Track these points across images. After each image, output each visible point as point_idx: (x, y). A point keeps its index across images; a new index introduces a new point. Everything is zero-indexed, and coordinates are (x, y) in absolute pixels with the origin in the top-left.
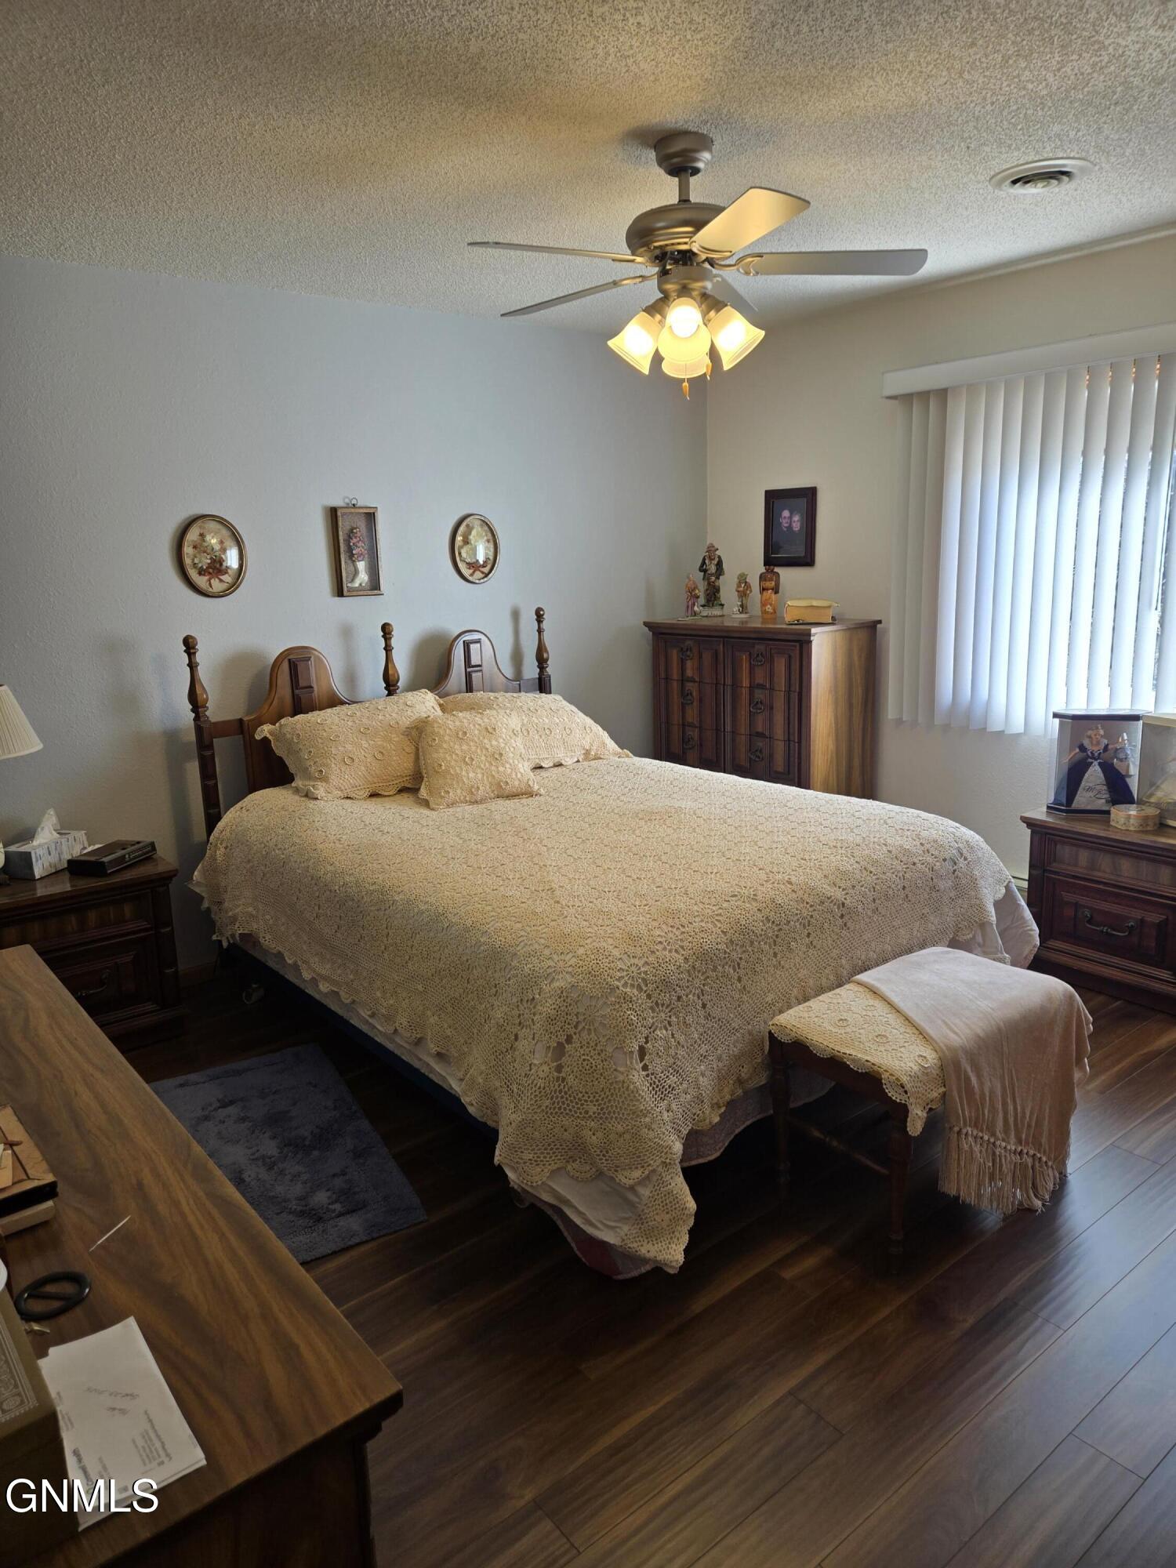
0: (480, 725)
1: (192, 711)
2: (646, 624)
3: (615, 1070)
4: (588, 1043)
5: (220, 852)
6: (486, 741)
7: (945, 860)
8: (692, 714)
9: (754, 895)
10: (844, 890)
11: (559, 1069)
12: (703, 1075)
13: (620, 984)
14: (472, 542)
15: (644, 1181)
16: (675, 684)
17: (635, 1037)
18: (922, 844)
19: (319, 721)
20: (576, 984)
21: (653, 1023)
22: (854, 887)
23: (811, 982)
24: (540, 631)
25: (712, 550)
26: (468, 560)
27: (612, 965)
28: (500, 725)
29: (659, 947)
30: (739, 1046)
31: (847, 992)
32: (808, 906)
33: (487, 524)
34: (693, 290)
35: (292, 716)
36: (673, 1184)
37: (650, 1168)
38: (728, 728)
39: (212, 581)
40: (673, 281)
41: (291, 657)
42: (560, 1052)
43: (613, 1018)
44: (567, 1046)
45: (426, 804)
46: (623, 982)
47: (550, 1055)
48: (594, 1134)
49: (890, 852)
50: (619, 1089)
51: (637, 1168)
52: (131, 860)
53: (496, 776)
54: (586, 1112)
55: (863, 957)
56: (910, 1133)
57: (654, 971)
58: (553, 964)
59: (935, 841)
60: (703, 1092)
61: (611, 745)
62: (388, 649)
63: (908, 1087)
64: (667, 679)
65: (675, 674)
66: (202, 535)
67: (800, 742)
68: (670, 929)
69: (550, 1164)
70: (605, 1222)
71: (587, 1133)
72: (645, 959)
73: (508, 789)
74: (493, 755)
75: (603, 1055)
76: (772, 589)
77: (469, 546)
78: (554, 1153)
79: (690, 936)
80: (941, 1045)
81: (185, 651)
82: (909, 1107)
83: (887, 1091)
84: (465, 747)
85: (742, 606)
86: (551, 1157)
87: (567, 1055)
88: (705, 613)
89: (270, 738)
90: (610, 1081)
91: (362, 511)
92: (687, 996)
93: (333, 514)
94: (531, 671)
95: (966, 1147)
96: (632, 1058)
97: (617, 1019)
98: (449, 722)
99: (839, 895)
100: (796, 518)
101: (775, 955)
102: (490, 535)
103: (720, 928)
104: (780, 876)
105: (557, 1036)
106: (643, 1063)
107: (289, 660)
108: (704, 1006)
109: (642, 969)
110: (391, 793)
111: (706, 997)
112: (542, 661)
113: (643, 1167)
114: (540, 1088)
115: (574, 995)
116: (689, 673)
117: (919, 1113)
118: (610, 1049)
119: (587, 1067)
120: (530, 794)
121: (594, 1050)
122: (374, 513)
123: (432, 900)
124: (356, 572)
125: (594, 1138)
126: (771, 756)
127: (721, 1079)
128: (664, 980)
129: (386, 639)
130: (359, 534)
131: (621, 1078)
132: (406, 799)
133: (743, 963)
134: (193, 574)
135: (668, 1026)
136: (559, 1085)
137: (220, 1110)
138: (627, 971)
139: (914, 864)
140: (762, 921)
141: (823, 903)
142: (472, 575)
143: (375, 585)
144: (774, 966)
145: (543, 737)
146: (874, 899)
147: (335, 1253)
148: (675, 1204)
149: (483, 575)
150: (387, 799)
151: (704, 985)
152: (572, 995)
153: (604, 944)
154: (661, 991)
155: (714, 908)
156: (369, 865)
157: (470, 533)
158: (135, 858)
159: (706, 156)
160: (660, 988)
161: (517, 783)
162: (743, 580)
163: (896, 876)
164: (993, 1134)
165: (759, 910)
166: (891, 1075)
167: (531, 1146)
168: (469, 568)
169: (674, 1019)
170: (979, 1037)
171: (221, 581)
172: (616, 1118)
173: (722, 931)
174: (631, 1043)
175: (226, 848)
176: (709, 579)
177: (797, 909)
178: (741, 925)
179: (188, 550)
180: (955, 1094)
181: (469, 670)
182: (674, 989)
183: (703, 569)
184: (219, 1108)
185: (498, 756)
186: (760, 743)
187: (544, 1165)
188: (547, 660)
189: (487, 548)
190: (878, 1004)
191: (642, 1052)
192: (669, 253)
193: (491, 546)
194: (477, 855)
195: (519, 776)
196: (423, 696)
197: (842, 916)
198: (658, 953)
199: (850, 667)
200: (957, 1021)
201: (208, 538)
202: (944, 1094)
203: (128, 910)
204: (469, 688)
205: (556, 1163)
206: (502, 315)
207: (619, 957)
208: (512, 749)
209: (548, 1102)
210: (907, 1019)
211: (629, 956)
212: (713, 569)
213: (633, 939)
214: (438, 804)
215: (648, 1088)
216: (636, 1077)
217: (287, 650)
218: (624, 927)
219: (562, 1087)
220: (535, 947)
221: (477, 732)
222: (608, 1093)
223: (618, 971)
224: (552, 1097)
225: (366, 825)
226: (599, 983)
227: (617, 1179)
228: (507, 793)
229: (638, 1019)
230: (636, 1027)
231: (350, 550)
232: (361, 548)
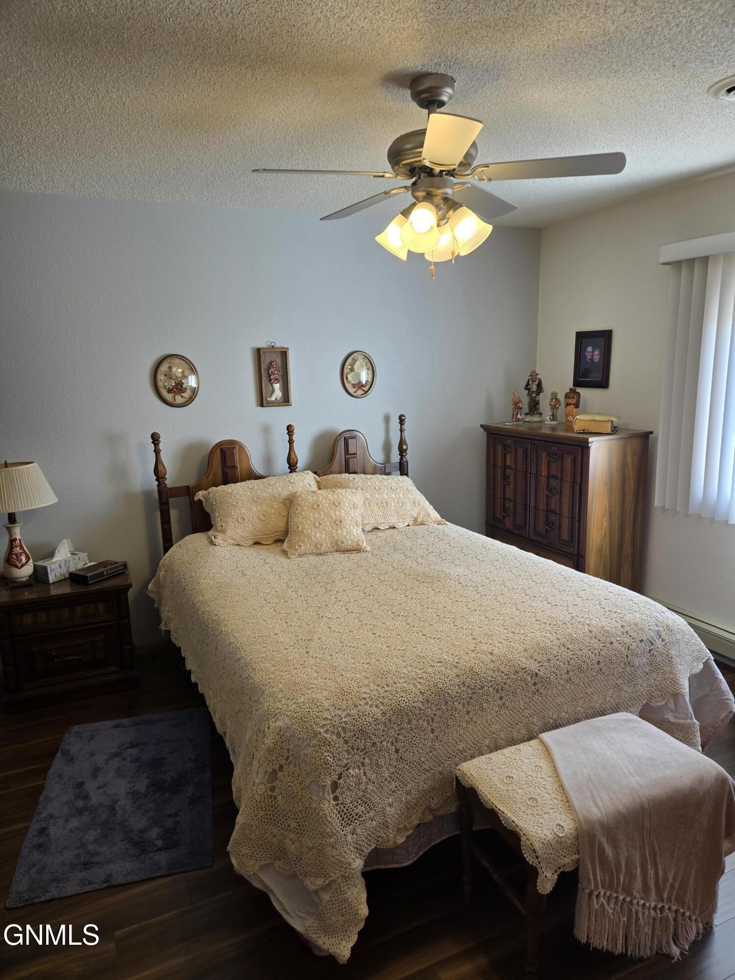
0: (330, 500)
1: (156, 480)
2: (482, 426)
3: (310, 798)
4: (293, 773)
5: (162, 574)
6: (332, 512)
7: (641, 641)
8: (509, 493)
9: (457, 663)
10: (539, 662)
11: (273, 789)
12: (390, 805)
13: (322, 730)
14: (356, 370)
15: (325, 888)
16: (499, 469)
17: (329, 774)
18: (623, 626)
19: (229, 491)
20: (290, 726)
21: (347, 763)
22: (549, 660)
23: (502, 735)
24: (401, 430)
25: (533, 376)
26: (353, 382)
27: (320, 714)
28: (345, 500)
29: (362, 702)
30: (430, 783)
31: (528, 749)
32: (503, 675)
33: (367, 358)
34: (435, 195)
35: (217, 486)
36: (349, 894)
37: (331, 879)
38: (532, 505)
39: (176, 397)
40: (420, 189)
41: (222, 447)
42: (273, 776)
43: (313, 758)
44: (279, 773)
45: (285, 553)
46: (325, 728)
47: (266, 778)
48: (293, 844)
49: (590, 631)
50: (312, 813)
51: (320, 877)
52: (108, 575)
53: (336, 537)
54: (289, 826)
55: (555, 717)
56: (540, 891)
57: (354, 722)
58: (280, 706)
59: (636, 624)
60: (389, 820)
61: (435, 515)
62: (291, 442)
63: (540, 853)
64: (494, 465)
65: (499, 463)
66: (170, 368)
67: (579, 520)
68: (376, 687)
69: (261, 860)
70: (297, 912)
71: (287, 841)
72: (348, 711)
73: (344, 546)
74: (335, 522)
75: (302, 785)
76: (574, 405)
77: (353, 373)
78: (265, 852)
79: (392, 694)
80: (581, 817)
81: (152, 442)
82: (540, 871)
83: (523, 852)
84: (317, 515)
85: (553, 415)
86: (262, 855)
87: (278, 780)
88: (527, 420)
89: (203, 499)
90: (306, 806)
91: (277, 350)
92: (381, 743)
93: (258, 352)
94: (395, 458)
95: (596, 906)
96: (324, 791)
97: (316, 758)
98: (309, 497)
99: (533, 666)
100: (597, 353)
101: (468, 713)
102: (369, 365)
103: (419, 689)
104: (484, 647)
105: (273, 764)
106: (334, 795)
107: (221, 449)
108: (397, 751)
109: (344, 720)
110: (268, 543)
111: (399, 744)
112: (402, 451)
113: (325, 877)
114: (257, 801)
115: (288, 735)
116: (508, 463)
117: (549, 875)
118: (308, 781)
119: (291, 792)
120: (358, 550)
121: (297, 779)
122: (286, 352)
123: (238, 635)
124: (273, 391)
125: (293, 847)
126: (560, 527)
127: (410, 808)
128: (361, 730)
129: (289, 436)
130: (275, 366)
131: (314, 805)
132: (276, 548)
133: (437, 718)
134: (164, 392)
135: (361, 765)
136: (272, 802)
137: (128, 750)
138: (331, 720)
139: (611, 643)
140: (459, 685)
141: (518, 673)
142: (355, 392)
143: (286, 400)
144: (466, 722)
145: (381, 508)
146: (567, 671)
147: (142, 881)
148: (349, 910)
149: (364, 392)
150: (264, 547)
151: (398, 735)
153: (319, 696)
154: (358, 738)
155: (419, 672)
156: (220, 600)
157: (354, 364)
158: (110, 573)
160: (357, 736)
161: (350, 542)
162: (554, 397)
163: (592, 653)
164: (630, 894)
165: (457, 676)
166: (527, 839)
167: (249, 844)
168: (354, 388)
169: (367, 760)
170: (619, 812)
171: (182, 397)
172: (308, 835)
173: (421, 692)
174: (325, 778)
175: (166, 571)
176: (531, 395)
177: (492, 677)
178: (438, 688)
179: (161, 377)
180: (588, 861)
181: (347, 456)
182: (370, 737)
183: (527, 387)
184: (128, 748)
185: (338, 523)
186: (552, 518)
187: (256, 860)
188: (406, 450)
189: (368, 374)
190: (544, 764)
191: (335, 786)
193: (370, 372)
195: (352, 537)
196: (305, 475)
197: (535, 684)
198: (359, 707)
199: (624, 466)
200: (605, 795)
201: (174, 369)
202: (578, 860)
203: (101, 607)
204: (348, 470)
205: (265, 860)
206: (320, 219)
207: (327, 708)
208: (350, 518)
209: (262, 813)
210: (562, 786)
211: (335, 708)
212: (534, 388)
213: (344, 693)
214: (293, 555)
215: (336, 815)
216: (327, 805)
217: (220, 442)
218: (341, 682)
219: (273, 803)
220: (275, 689)
221: (327, 505)
222: (304, 815)
223: (324, 719)
224: (266, 810)
225: (237, 567)
226: (307, 728)
227: (305, 883)
228: (342, 549)
229: (333, 760)
230: (331, 766)
231: (269, 376)
232: (277, 374)
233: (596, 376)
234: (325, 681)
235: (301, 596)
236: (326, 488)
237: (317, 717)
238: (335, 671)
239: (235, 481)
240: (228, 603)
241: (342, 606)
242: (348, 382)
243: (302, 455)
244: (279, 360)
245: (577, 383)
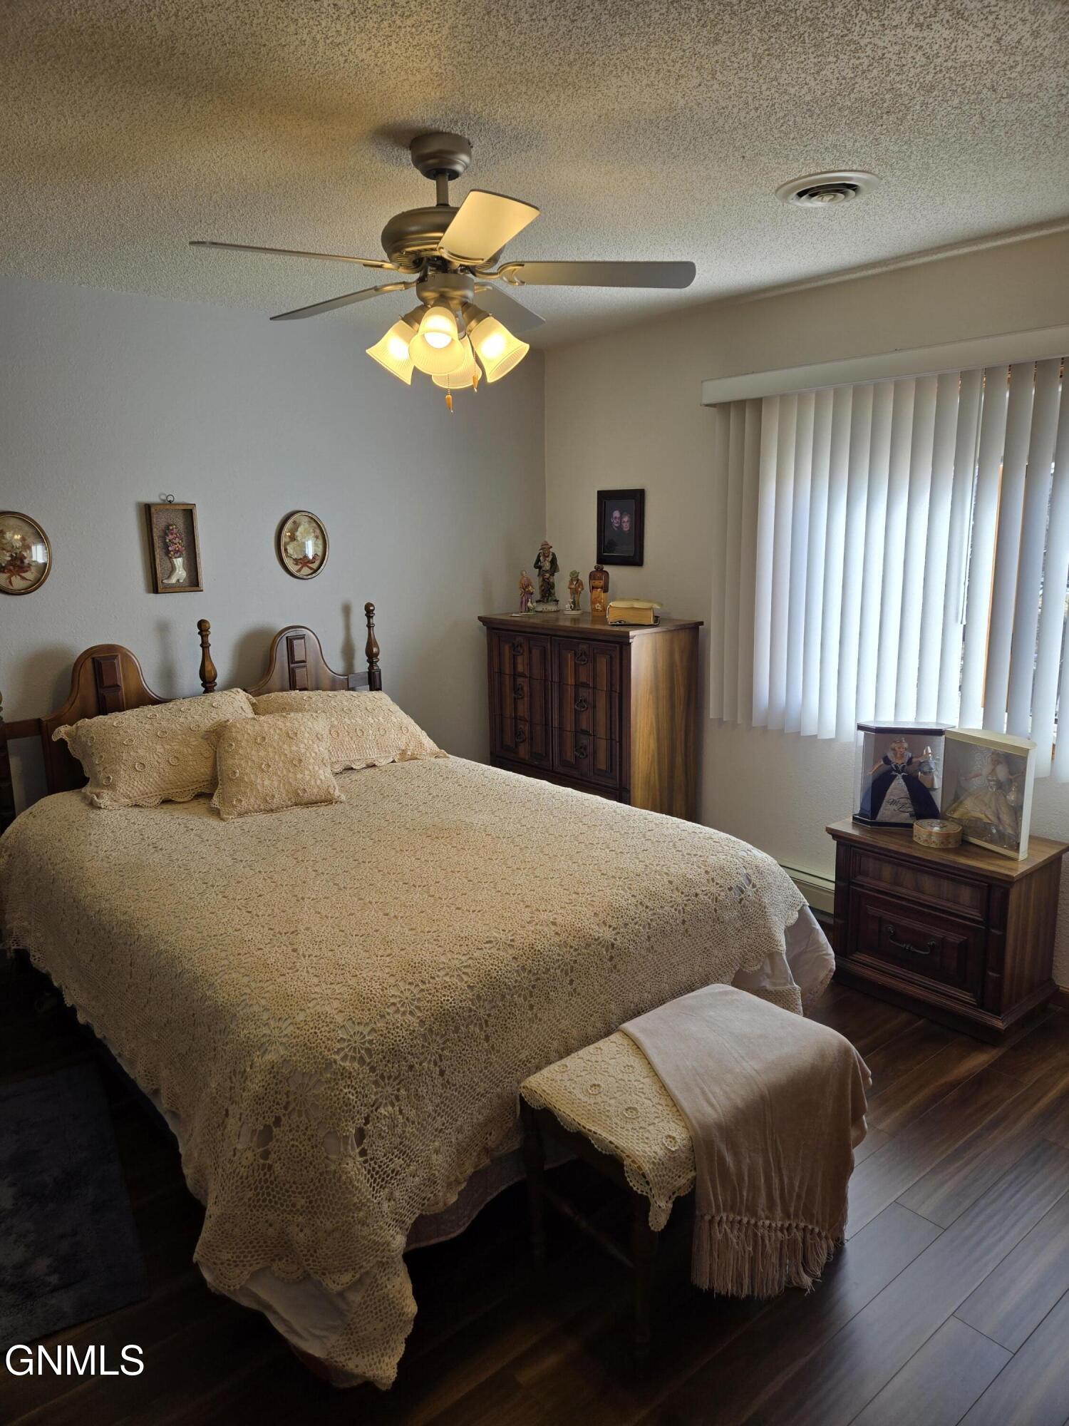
0: (280, 729)
2: (480, 618)
3: (327, 1158)
4: (298, 1126)
6: (285, 746)
7: (730, 889)
8: (523, 710)
9: (511, 940)
10: (614, 929)
11: (265, 1155)
12: (437, 1152)
13: (337, 1057)
14: (299, 539)
15: (354, 1286)
16: (507, 678)
17: (353, 1118)
18: (707, 872)
19: (115, 724)
20: (288, 1058)
21: (377, 1100)
22: (626, 925)
23: (575, 1032)
24: (370, 626)
25: (546, 548)
26: (295, 557)
27: (332, 1034)
28: (303, 729)
29: (392, 1010)
30: (486, 1112)
31: (610, 1046)
32: (572, 950)
33: (315, 521)
34: (452, 299)
35: (90, 717)
36: (389, 1287)
37: (363, 1270)
38: (556, 724)
39: (13, 579)
40: (432, 288)
41: (94, 656)
42: (266, 1135)
43: (327, 1099)
44: (274, 1130)
45: (216, 813)
46: (342, 1054)
47: (255, 1139)
48: (301, 1231)
49: (671, 882)
50: (330, 1179)
51: (346, 1271)
53: (294, 783)
54: (294, 1205)
55: (636, 1000)
56: (652, 1228)
57: (382, 1039)
58: (268, 1032)
59: (722, 868)
60: (436, 1172)
61: (429, 744)
62: (205, 646)
63: (651, 1177)
64: (501, 673)
65: (507, 669)
67: (620, 742)
68: (407, 987)
69: (251, 1265)
70: (311, 1329)
71: (292, 1229)
72: (372, 1025)
73: (307, 797)
74: (292, 761)
75: (313, 1141)
76: (602, 588)
77: (295, 542)
78: (257, 1251)
79: (430, 994)
80: (694, 1122)
82: (652, 1201)
83: (628, 1179)
85: (574, 603)
86: (252, 1257)
87: (274, 1140)
88: (540, 609)
89: (67, 739)
90: (320, 1171)
91: (177, 507)
92: (420, 1065)
93: (147, 511)
94: (361, 665)
95: (719, 1236)
96: (347, 1144)
97: (331, 1099)
98: (248, 727)
99: (607, 934)
100: (626, 519)
101: (531, 1007)
102: (318, 531)
103: (466, 982)
104: (544, 916)
105: (264, 1118)
106: (360, 1148)
107: (93, 659)
108: (442, 1073)
109: (367, 1038)
110: (186, 799)
111: (445, 1062)
112: (371, 656)
113: (354, 1269)
114: (241, 1178)
115: (285, 1071)
116: (520, 668)
117: (663, 1204)
118: (321, 1134)
119: (296, 1154)
120: (329, 801)
121: (304, 1134)
122: (191, 510)
123: (172, 939)
124: (173, 569)
125: (301, 1235)
126: (595, 752)
127: (462, 1151)
128: (393, 1049)
129: (202, 636)
130: (175, 531)
131: (333, 1167)
132: (201, 806)
133: (492, 1020)
135: (394, 1101)
136: (265, 1174)
138: (349, 1040)
139: (697, 895)
140: (517, 971)
141: (590, 946)
142: (299, 571)
143: (194, 582)
144: (530, 1020)
145: (354, 739)
146: (648, 937)
148: (391, 1310)
149: (311, 571)
150: (180, 806)
151: (443, 1049)
152: (284, 1071)
153: (327, 1009)
154: (389, 1061)
155: (463, 958)
156: (127, 890)
157: (296, 529)
159: (464, 158)
160: (387, 1059)
161: (315, 791)
162: (575, 578)
163: (676, 910)
164: (754, 1214)
165: (514, 958)
166: (633, 1161)
167: (230, 1244)
168: (296, 564)
169: (403, 1092)
170: (737, 1108)
171: (23, 578)
172: (326, 1214)
173: (469, 986)
174: (346, 1126)
176: (543, 575)
177: (559, 955)
178: (491, 978)
180: (707, 1177)
181: (292, 666)
182: (405, 1058)
183: (537, 565)
185: (297, 763)
186: (585, 741)
187: (244, 1266)
188: (377, 654)
189: (315, 545)
190: (636, 1062)
191: (361, 1134)
192: (425, 259)
193: (320, 542)
194: (238, 882)
195: (318, 782)
196: (233, 695)
197: (611, 958)
198: (388, 1017)
199: (671, 667)
200: (717, 1090)
202: (695, 1178)
204: (293, 686)
205: (257, 1263)
206: (271, 319)
207: (342, 1024)
208: (313, 755)
209: (250, 1194)
210: (664, 1087)
211: (354, 1022)
212: (547, 566)
213: (362, 1000)
214: (229, 814)
215: (365, 1176)
216: (351, 1165)
217: (91, 648)
218: (356, 985)
219: (268, 1176)
220: (256, 1008)
221: (276, 737)
222: (317, 1184)
223: (338, 1041)
224: (256, 1188)
225: (143, 839)
226: (314, 1057)
227: (324, 1284)
228: (305, 800)
229: (357, 1097)
230: (354, 1107)
231: (166, 546)
232: (178, 543)
233: (628, 550)
234: (333, 986)
235: (260, 872)
236: (266, 712)
237: (328, 1039)
238: (343, 971)
239: (121, 709)
240: (142, 894)
241: (327, 881)
242: (287, 556)
243: (222, 665)
244: (180, 523)
245: (602, 560)
